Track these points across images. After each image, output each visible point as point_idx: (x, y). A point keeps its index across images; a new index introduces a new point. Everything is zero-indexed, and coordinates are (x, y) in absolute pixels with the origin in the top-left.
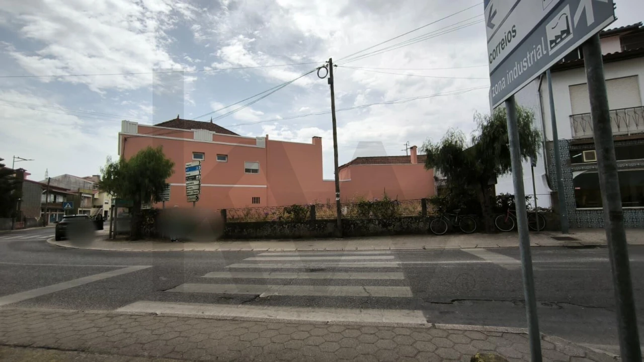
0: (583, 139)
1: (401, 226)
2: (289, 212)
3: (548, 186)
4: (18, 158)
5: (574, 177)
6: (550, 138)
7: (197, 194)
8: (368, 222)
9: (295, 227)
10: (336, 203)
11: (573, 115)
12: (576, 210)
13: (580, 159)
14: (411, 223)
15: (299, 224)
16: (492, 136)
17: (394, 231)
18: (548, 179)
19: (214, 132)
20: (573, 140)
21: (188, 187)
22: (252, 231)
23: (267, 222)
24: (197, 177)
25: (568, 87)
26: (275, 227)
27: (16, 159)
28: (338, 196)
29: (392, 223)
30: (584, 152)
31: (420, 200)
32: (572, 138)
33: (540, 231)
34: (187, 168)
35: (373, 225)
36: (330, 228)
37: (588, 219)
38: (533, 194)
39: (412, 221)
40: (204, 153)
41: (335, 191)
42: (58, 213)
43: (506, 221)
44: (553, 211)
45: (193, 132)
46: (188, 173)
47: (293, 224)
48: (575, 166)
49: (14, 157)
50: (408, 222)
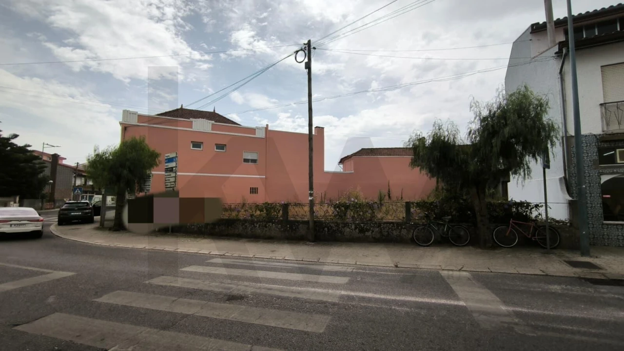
0: (617, 134)
1: (381, 232)
2: (261, 211)
3: (566, 192)
4: (47, 144)
5: (602, 182)
6: (572, 132)
7: (173, 187)
8: (343, 226)
9: (266, 227)
10: (308, 202)
11: (605, 103)
12: (603, 224)
13: (612, 159)
14: (392, 230)
15: (271, 224)
16: (491, 129)
17: (372, 237)
18: (568, 184)
19: (213, 122)
20: (603, 134)
21: (166, 179)
22: (223, 228)
23: (239, 220)
24: (174, 169)
25: (600, 68)
26: (246, 226)
27: (45, 146)
28: (311, 195)
29: (370, 229)
30: (618, 150)
31: (404, 204)
32: (602, 133)
33: (551, 249)
34: (166, 159)
35: (348, 229)
36: (302, 230)
37: (618, 236)
38: (544, 202)
39: (393, 228)
40: (202, 143)
41: (308, 190)
42: (88, 195)
43: (507, 234)
44: (571, 224)
45: (192, 122)
46: (167, 164)
47: (264, 224)
48: (605, 168)
49: (44, 144)
50: (389, 229)
